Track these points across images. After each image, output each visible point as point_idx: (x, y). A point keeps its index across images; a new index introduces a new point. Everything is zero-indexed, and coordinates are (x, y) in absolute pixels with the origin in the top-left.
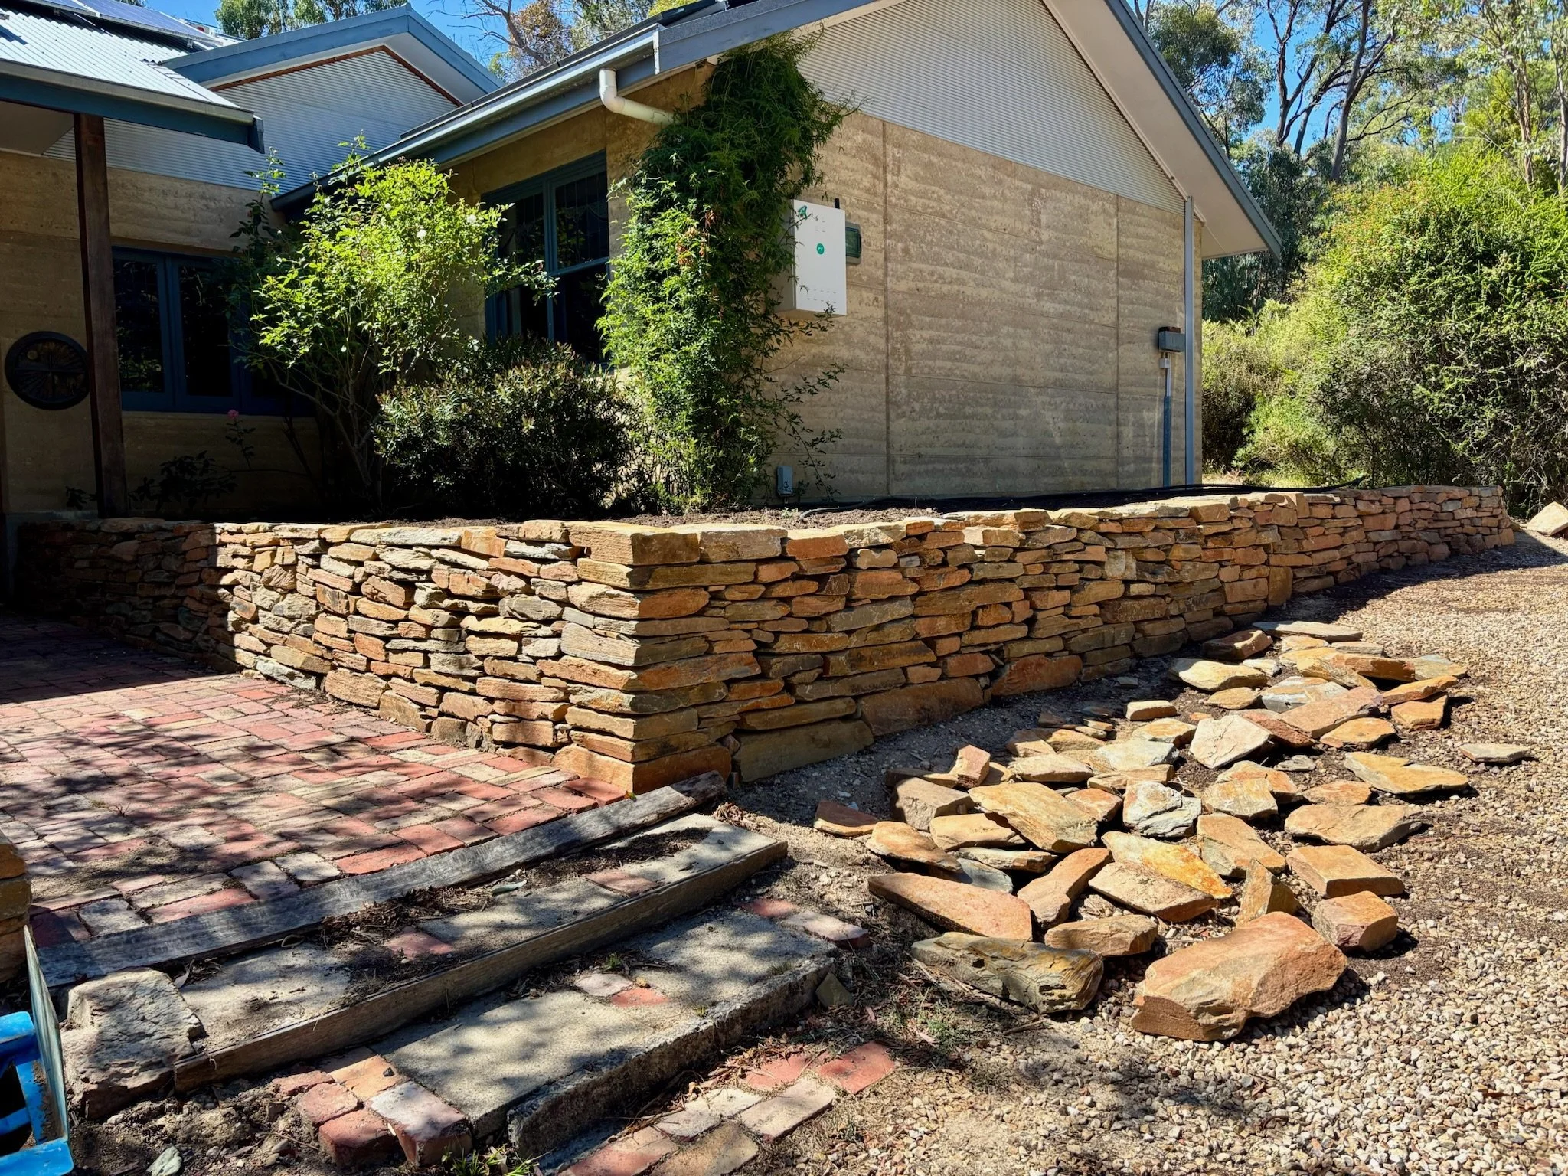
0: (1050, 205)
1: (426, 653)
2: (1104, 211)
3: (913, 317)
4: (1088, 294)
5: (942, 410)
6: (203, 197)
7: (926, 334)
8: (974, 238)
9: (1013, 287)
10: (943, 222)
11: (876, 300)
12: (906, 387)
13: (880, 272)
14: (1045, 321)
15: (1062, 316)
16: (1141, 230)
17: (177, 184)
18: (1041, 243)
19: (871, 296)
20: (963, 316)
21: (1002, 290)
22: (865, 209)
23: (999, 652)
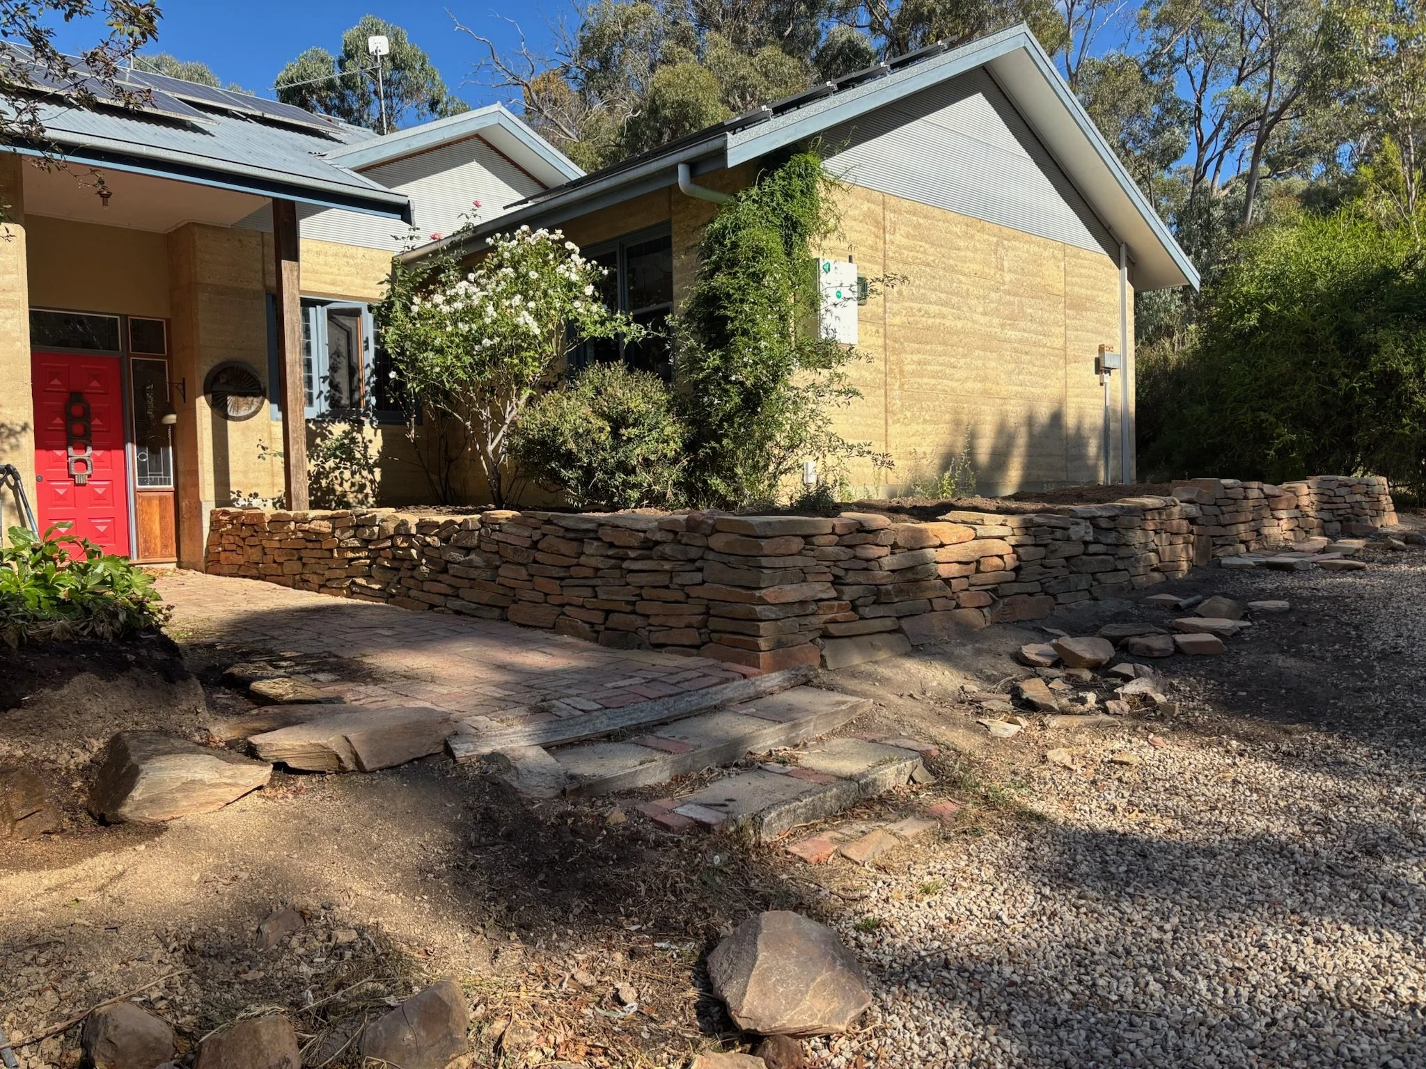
0: (1011, 253)
1: (593, 587)
2: (1054, 257)
3: (906, 344)
4: (1042, 323)
5: (927, 417)
6: (345, 256)
7: (916, 357)
8: (952, 281)
9: (983, 319)
10: (928, 269)
11: (877, 332)
12: (901, 399)
13: (881, 310)
14: (1008, 345)
15: (1021, 341)
16: (1083, 271)
17: (327, 246)
18: (1004, 284)
19: (874, 329)
20: (944, 343)
21: (974, 322)
22: (869, 261)
23: (994, 590)
